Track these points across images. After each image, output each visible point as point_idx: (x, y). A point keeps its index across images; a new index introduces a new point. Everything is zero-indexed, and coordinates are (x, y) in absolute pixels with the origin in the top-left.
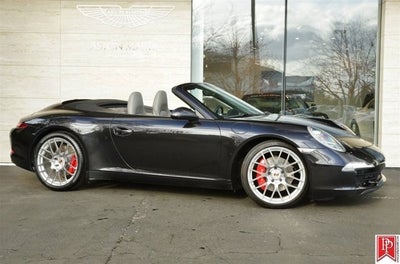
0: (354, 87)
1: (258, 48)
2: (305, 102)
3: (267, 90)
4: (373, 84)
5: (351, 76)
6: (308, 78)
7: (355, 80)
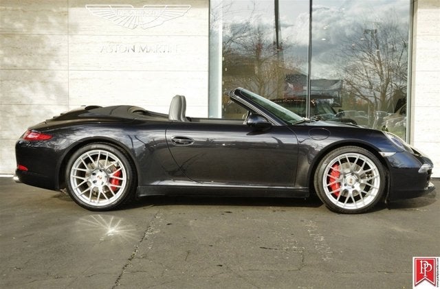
0: (385, 91)
1: (281, 49)
2: (332, 108)
3: (292, 94)
4: (405, 87)
5: (382, 79)
6: (336, 81)
7: (387, 84)
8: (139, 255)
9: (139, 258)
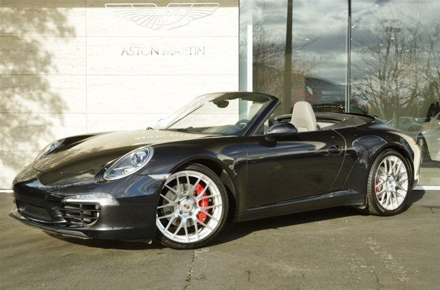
8: (196, 276)
9: (197, 279)
